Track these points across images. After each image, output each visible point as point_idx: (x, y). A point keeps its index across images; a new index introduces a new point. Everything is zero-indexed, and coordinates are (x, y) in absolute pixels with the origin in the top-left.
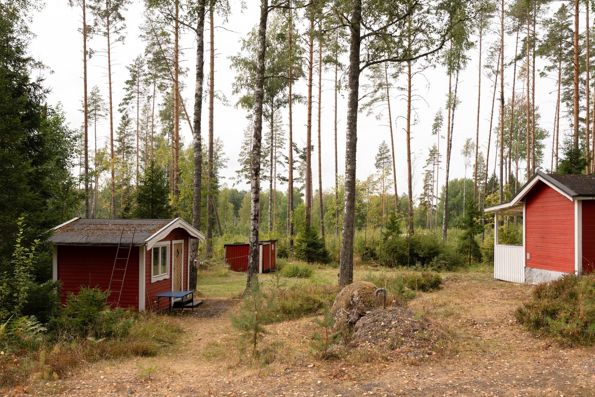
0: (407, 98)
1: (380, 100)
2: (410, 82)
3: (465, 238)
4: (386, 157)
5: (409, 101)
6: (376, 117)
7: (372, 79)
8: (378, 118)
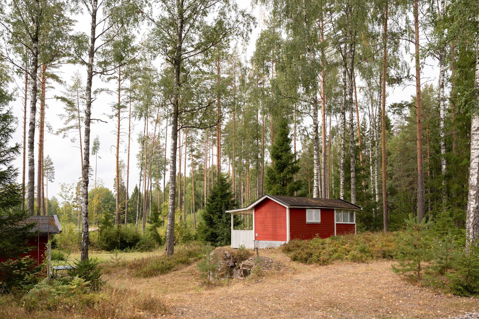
0: (117, 134)
1: (75, 127)
2: (119, 123)
3: (151, 230)
4: (50, 168)
5: (119, 136)
6: (71, 140)
7: (68, 111)
8: (73, 141)
